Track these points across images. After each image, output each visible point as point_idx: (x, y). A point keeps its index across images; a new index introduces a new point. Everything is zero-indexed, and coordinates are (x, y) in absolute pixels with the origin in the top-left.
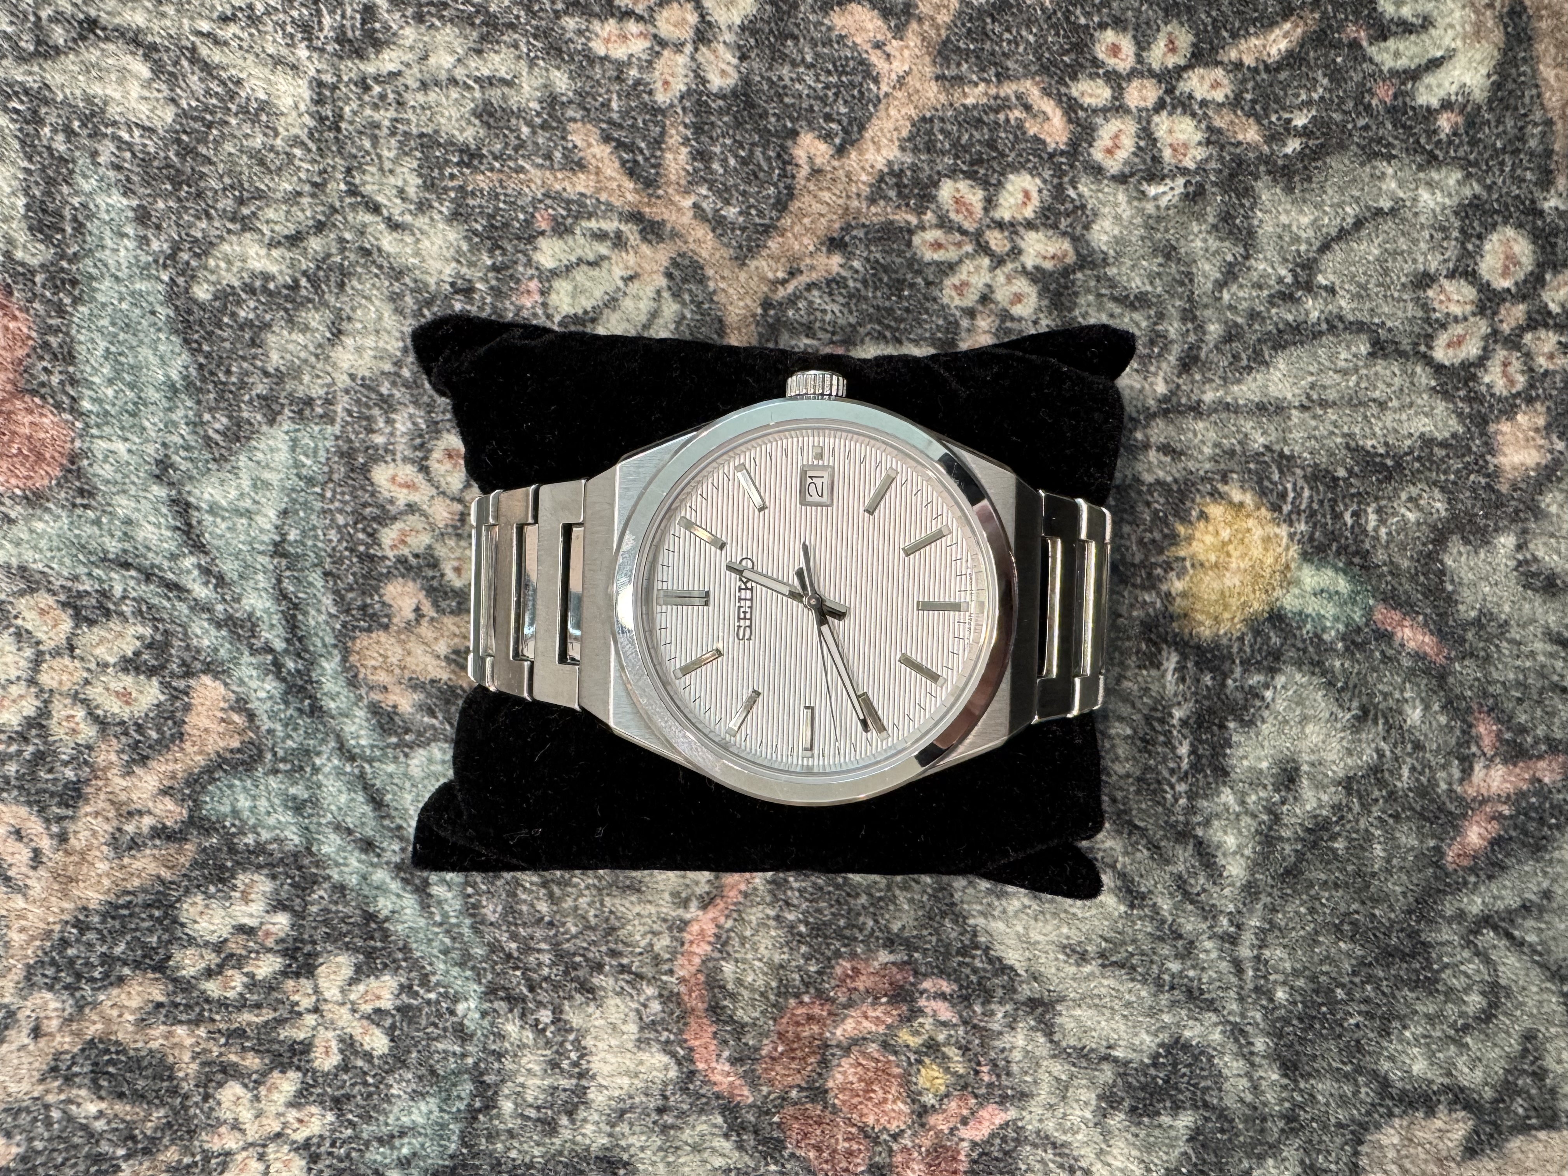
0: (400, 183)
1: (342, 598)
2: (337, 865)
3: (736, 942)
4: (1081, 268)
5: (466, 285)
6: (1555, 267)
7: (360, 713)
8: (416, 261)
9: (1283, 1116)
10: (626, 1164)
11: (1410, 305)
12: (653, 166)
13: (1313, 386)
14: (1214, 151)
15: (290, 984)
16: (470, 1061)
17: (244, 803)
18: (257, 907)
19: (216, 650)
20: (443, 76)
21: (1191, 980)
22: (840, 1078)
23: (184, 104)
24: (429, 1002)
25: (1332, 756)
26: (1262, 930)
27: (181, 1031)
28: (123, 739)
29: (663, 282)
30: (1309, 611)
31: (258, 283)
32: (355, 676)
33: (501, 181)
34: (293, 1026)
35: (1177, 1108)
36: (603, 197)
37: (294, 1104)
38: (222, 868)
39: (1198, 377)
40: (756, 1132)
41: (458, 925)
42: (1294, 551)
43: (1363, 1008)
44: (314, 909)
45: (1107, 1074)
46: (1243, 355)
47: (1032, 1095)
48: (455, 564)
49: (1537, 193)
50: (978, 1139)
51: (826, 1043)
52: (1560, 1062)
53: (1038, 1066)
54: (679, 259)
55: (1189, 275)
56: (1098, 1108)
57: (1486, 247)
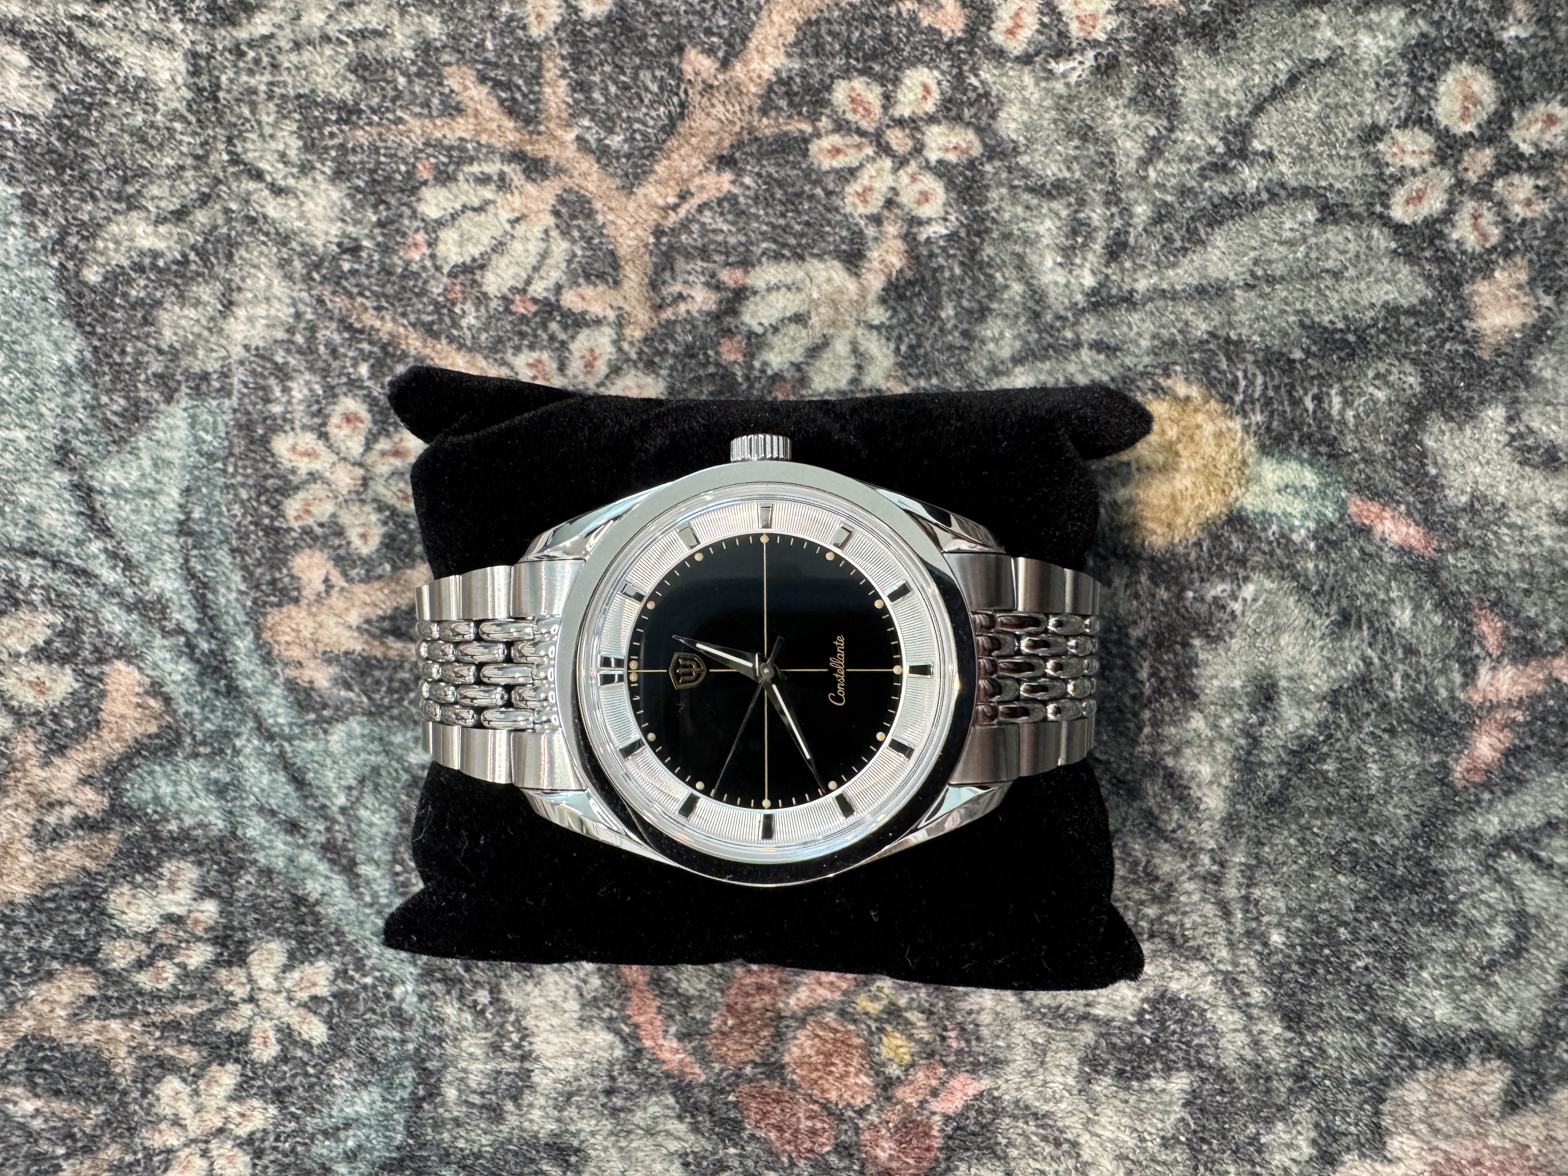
0: (281, 147)
1: (251, 574)
2: (263, 848)
4: (990, 159)
5: (352, 244)
6: (1522, 103)
7: (277, 691)
8: (301, 224)
9: (1290, 1074)
10: (577, 1151)
11: (1359, 163)
12: (532, 102)
13: (1256, 262)
14: (1124, 18)
15: (223, 974)
16: (411, 1047)
17: (166, 789)
18: (184, 895)
19: (128, 634)
20: (316, 34)
21: (1172, 926)
22: (796, 1051)
23: (63, 88)
24: (365, 987)
25: (1310, 669)
26: (1249, 867)
27: (115, 1025)
28: (40, 729)
29: (551, 221)
30: (1273, 509)
31: (147, 261)
32: (269, 653)
33: (380, 134)
34: (228, 1017)
35: (1168, 1069)
36: (484, 139)
37: (235, 1097)
38: (148, 856)
39: (1128, 265)
40: (711, 1113)
42: (1251, 445)
43: (1370, 948)
44: (242, 895)
45: (1087, 1035)
46: (1176, 236)
47: (1007, 1062)
48: (361, 530)
49: (1493, 24)
50: (951, 1112)
51: (780, 1015)
53: (1010, 1029)
54: (565, 195)
55: (1109, 155)
56: (1081, 1073)
57: (1441, 88)
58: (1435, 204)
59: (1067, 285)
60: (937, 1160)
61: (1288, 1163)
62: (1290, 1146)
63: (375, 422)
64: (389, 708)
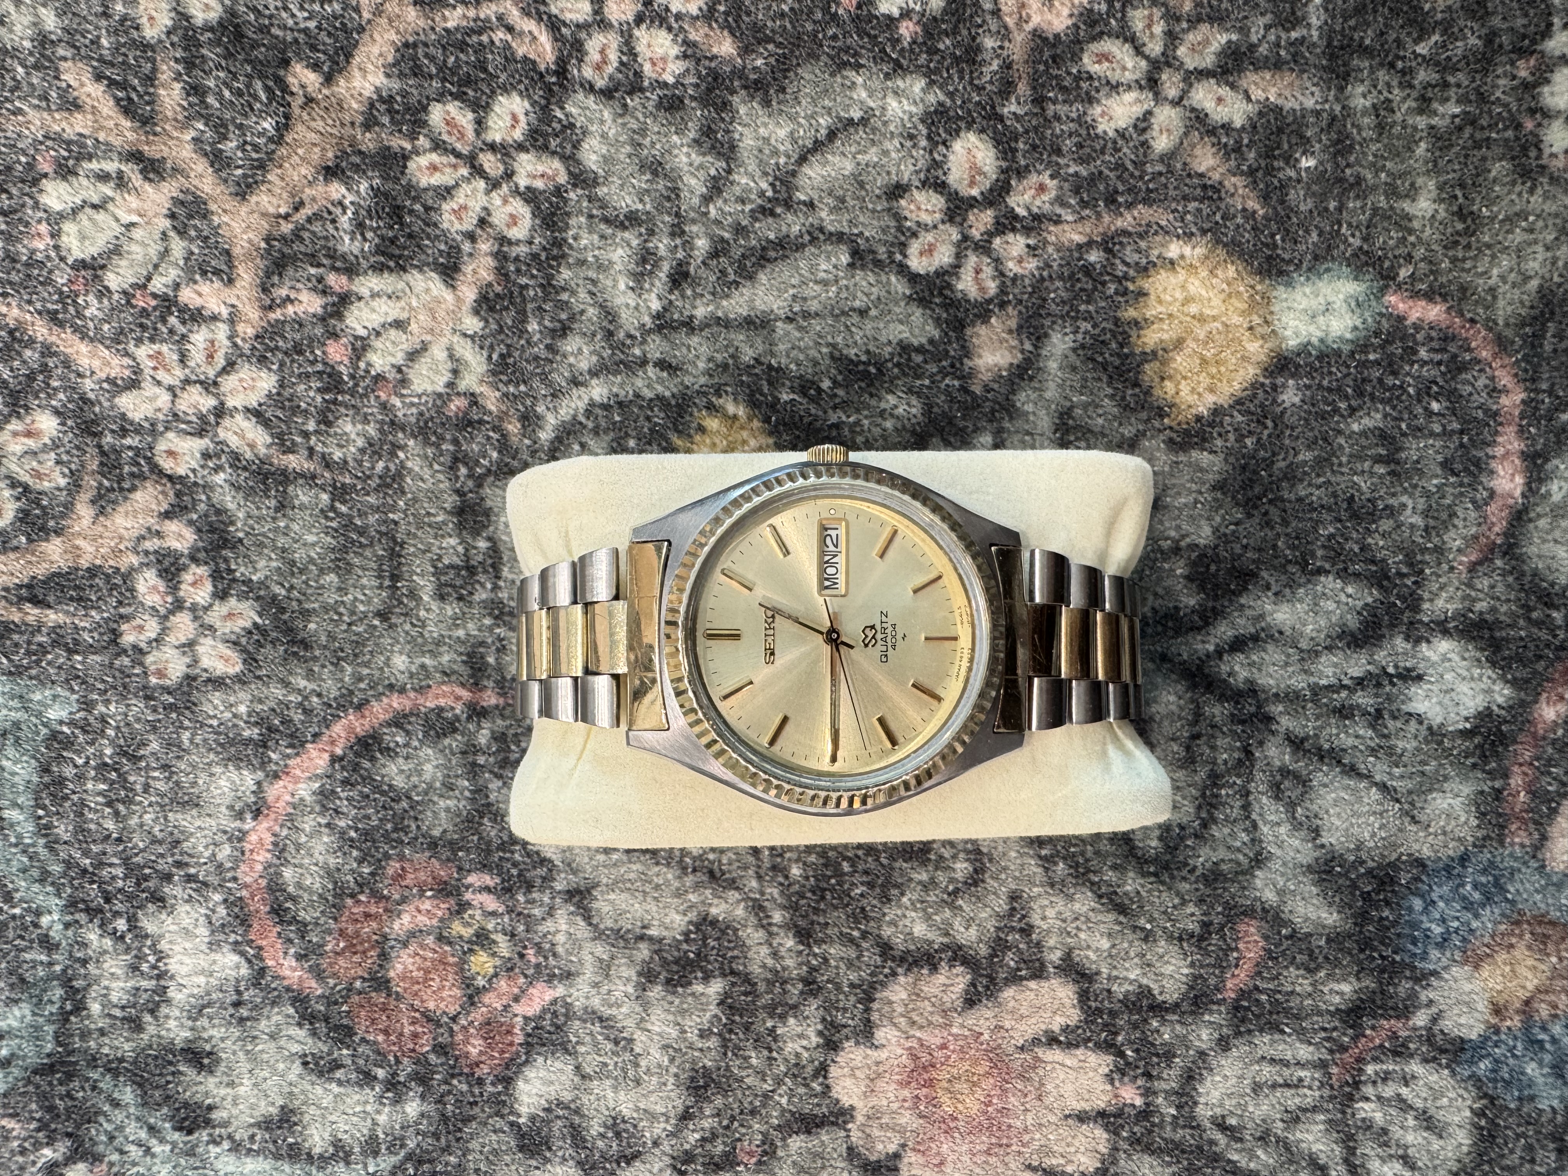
3: (291, 848)
4: (574, 187)
6: (1019, 173)
9: (802, 980)
10: (210, 1054)
11: (883, 216)
12: (148, 103)
13: (795, 298)
14: (690, 64)
16: (58, 968)
21: (712, 862)
22: (399, 967)
24: (14, 917)
29: (168, 222)
35: (707, 978)
36: (102, 136)
40: (326, 1020)
41: (33, 845)
43: (865, 879)
45: (644, 952)
46: (730, 270)
47: (578, 974)
49: (997, 100)
50: (529, 1014)
51: (385, 937)
52: (1044, 918)
53: (580, 948)
54: (181, 196)
55: (675, 190)
56: (638, 984)
57: (952, 157)
58: (944, 256)
59: (636, 308)
60: (518, 1054)
61: (800, 1050)
62: (801, 1036)
64: (27, 669)
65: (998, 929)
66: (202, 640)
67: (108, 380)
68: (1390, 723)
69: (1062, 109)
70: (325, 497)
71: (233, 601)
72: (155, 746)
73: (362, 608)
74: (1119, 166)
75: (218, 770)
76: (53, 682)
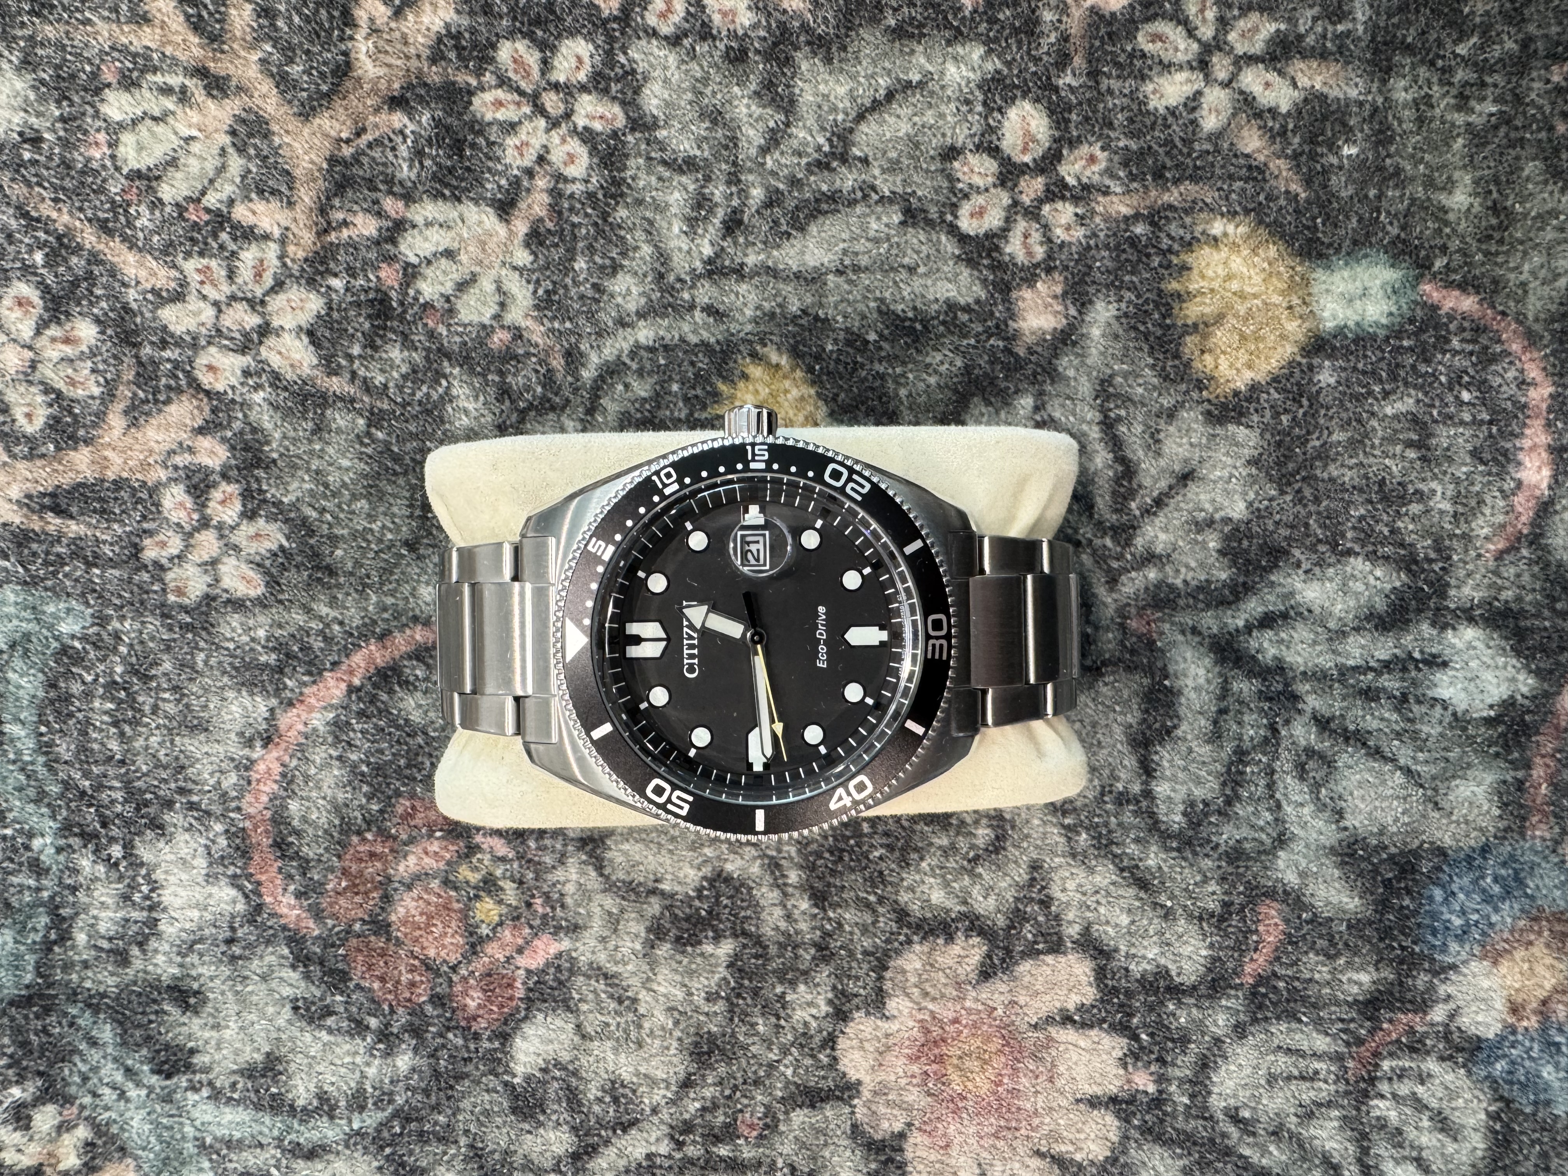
3: (300, 780)
4: (632, 130)
5: (33, 135)
6: (1070, 143)
9: (815, 945)
10: (197, 993)
11: (936, 176)
12: (218, 22)
14: (762, 17)
16: (45, 894)
22: (401, 911)
29: (227, 139)
33: (67, 33)
35: (717, 938)
36: (168, 51)
40: (321, 963)
41: (32, 763)
42: (823, 411)
43: (884, 841)
45: (654, 906)
46: (783, 221)
47: (586, 927)
48: (26, 410)
49: (1053, 71)
50: (533, 968)
51: (389, 879)
52: (1064, 890)
53: (590, 899)
54: (244, 115)
55: (734, 139)
56: (647, 939)
57: (1006, 124)
58: (994, 220)
59: (689, 252)
60: (518, 1009)
61: (808, 1019)
62: (810, 1004)
63: (46, 309)
64: (43, 580)
65: (1017, 899)
66: (225, 559)
67: (153, 291)
68: (1416, 708)
69: (1115, 84)
70: (361, 422)
71: (261, 522)
72: (167, 666)
73: (390, 536)
74: (1168, 143)
75: (230, 694)
76: (68, 595)
